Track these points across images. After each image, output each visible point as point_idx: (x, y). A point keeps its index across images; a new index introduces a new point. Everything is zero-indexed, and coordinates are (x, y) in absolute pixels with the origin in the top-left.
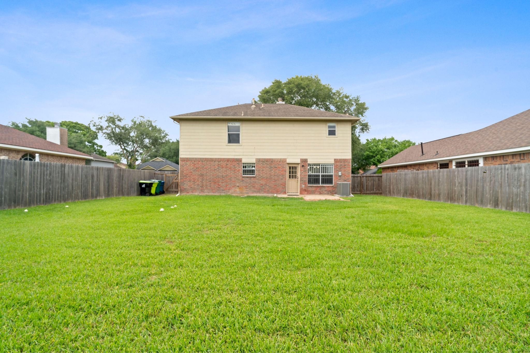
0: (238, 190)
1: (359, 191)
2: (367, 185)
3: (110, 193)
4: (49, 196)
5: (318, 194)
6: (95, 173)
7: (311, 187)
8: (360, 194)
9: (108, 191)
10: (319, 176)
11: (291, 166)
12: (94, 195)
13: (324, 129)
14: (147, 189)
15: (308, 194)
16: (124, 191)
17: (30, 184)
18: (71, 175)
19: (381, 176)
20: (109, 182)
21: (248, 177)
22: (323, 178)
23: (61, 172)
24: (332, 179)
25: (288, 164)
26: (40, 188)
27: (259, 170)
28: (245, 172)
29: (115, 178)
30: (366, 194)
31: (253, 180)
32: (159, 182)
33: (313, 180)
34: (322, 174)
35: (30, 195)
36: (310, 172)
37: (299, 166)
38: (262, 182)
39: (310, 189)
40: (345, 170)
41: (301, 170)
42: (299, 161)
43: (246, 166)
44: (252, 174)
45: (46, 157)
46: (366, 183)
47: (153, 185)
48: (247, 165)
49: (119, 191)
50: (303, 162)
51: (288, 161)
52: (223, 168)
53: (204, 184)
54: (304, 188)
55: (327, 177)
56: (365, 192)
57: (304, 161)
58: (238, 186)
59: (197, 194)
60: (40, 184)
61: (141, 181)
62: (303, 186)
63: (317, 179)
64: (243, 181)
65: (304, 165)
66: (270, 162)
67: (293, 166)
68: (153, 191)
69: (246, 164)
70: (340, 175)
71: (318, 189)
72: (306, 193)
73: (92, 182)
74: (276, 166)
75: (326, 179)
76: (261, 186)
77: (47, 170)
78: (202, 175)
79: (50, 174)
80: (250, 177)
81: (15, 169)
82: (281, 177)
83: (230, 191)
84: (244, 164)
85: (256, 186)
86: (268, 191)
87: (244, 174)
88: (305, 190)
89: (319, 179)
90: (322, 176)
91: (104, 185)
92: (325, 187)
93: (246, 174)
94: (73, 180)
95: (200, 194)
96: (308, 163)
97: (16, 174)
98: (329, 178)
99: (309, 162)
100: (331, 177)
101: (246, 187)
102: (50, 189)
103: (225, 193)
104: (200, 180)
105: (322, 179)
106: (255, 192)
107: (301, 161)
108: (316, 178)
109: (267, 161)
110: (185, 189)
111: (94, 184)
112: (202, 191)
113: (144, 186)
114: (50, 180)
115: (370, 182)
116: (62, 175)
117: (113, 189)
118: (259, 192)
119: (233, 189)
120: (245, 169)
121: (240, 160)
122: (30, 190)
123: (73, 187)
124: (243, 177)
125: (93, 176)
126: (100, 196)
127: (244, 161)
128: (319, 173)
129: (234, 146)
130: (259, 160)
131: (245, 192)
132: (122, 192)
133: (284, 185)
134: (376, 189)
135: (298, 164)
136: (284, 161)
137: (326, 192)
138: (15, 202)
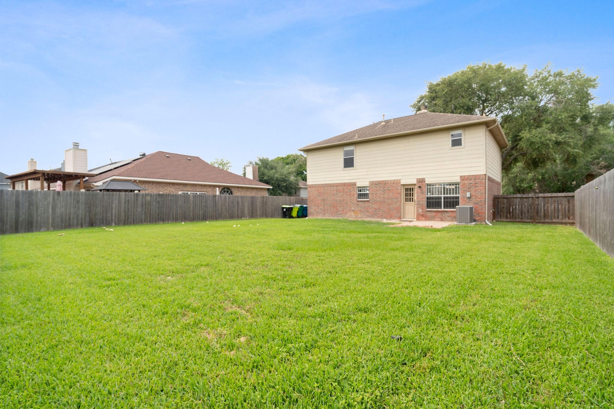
0: (353, 214)
1: (531, 219)
2: (544, 210)
3: (254, 215)
4: (205, 215)
5: (439, 221)
6: (240, 200)
7: (430, 211)
8: (533, 222)
9: (252, 213)
10: (441, 198)
11: (407, 187)
12: (240, 216)
13: (446, 139)
14: (287, 212)
15: (426, 220)
16: (267, 213)
17: (193, 208)
18: (220, 202)
19: (573, 196)
20: (252, 207)
21: (362, 201)
22: (446, 200)
23: (213, 200)
24: (459, 201)
25: (404, 185)
26: (199, 210)
27: (373, 194)
28: (360, 196)
29: (258, 204)
30: (544, 223)
31: (367, 204)
32: (300, 206)
33: (433, 203)
34: (446, 195)
35: (193, 215)
36: (429, 194)
37: (416, 187)
38: (376, 206)
39: (429, 214)
40: (476, 190)
41: (417, 192)
42: (414, 182)
43: (361, 190)
44: (367, 198)
45: (237, 189)
46: (544, 206)
47: (294, 209)
48: (362, 188)
49: (263, 213)
50: (419, 182)
51: (403, 182)
52: (340, 192)
53: (326, 208)
54: (421, 213)
55: (451, 200)
56: (542, 220)
57: (421, 181)
58: (353, 211)
59: (320, 217)
60: (199, 208)
61: (284, 206)
62: (420, 210)
63: (438, 202)
64: (358, 205)
65: (421, 186)
66: (383, 184)
67: (409, 187)
68: (294, 214)
69: (360, 187)
70: (469, 196)
71: (439, 214)
72: (424, 219)
73: (238, 207)
74: (390, 189)
75: (450, 202)
76: (375, 210)
77: (204, 199)
78: (324, 200)
79: (206, 202)
80: (364, 201)
81: (185, 199)
82: (395, 200)
83: (347, 216)
84: (359, 187)
85: (370, 210)
86: (382, 215)
87: (359, 198)
88: (423, 216)
89: (441, 202)
90: (444, 198)
91: (248, 209)
92: (448, 212)
93: (361, 198)
94: (222, 205)
95: (323, 218)
96: (426, 183)
97: (185, 202)
98: (454, 200)
99: (427, 181)
100: (457, 200)
101: (360, 211)
102: (205, 211)
103: (342, 217)
104: (323, 204)
105: (444, 202)
106: (369, 216)
107: (417, 181)
108: (437, 200)
109: (380, 184)
110: (311, 213)
111: (239, 208)
112: (324, 215)
113: (285, 210)
114: (206, 206)
115: (551, 205)
116: (213, 202)
117: (257, 212)
118: (372, 216)
119: (349, 213)
120: (360, 193)
121: (354, 184)
122: (193, 211)
123: (222, 210)
124: (358, 201)
125: (238, 203)
126: (244, 217)
127: (358, 185)
128: (441, 194)
129: (349, 170)
130: (373, 183)
131: (359, 216)
132: (265, 214)
133: (398, 210)
134: (562, 216)
135: (415, 185)
136: (397, 182)
137: (449, 219)
138: (185, 218)
